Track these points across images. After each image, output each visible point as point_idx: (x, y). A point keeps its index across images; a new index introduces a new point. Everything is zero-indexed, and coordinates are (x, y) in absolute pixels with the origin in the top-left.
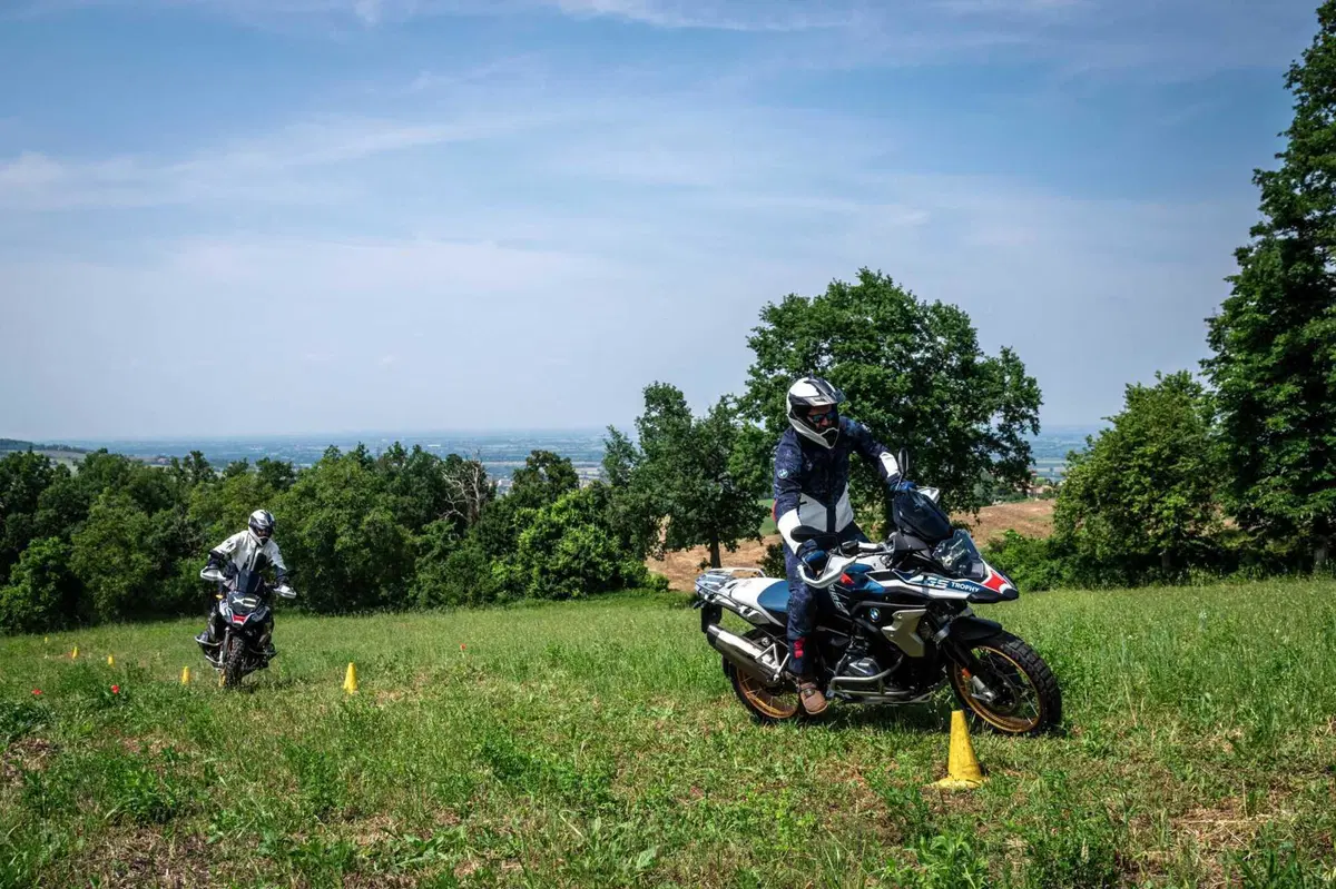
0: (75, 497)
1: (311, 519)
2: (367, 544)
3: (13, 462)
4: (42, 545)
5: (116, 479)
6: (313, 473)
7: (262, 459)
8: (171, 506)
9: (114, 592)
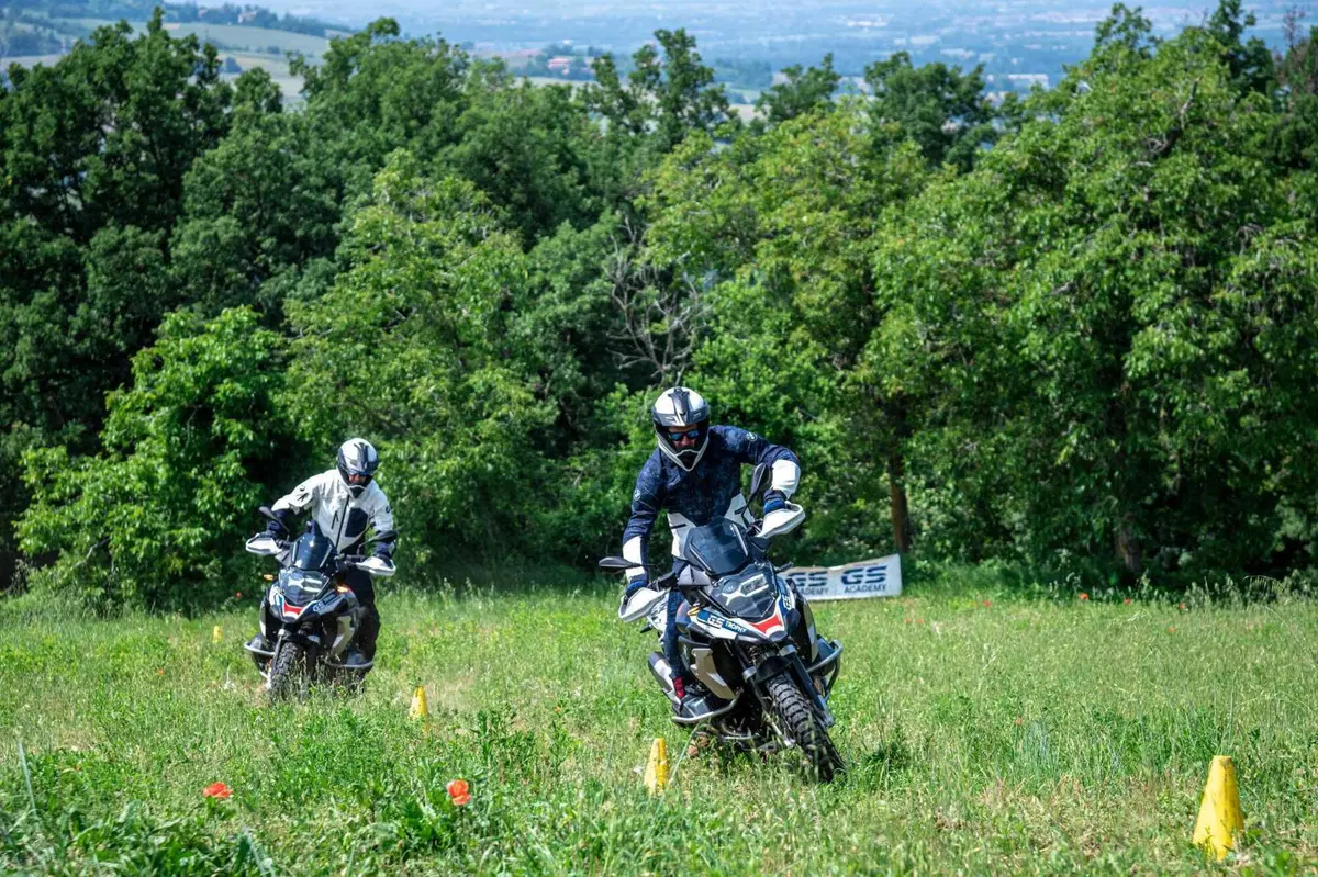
0: (296, 178)
1: (1050, 264)
2: (1243, 352)
3: (105, 60)
4: (200, 331)
5: (424, 120)
6: (1057, 105)
7: (886, 56)
8: (593, 216)
9: (415, 491)
